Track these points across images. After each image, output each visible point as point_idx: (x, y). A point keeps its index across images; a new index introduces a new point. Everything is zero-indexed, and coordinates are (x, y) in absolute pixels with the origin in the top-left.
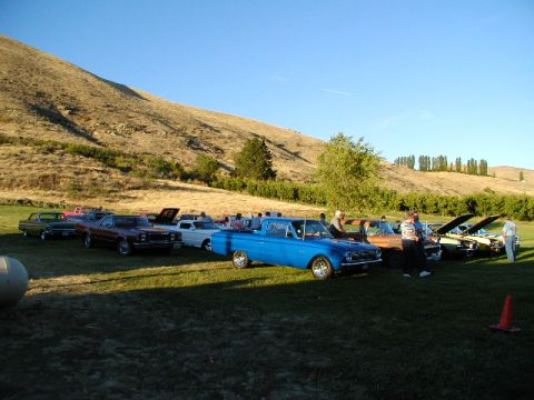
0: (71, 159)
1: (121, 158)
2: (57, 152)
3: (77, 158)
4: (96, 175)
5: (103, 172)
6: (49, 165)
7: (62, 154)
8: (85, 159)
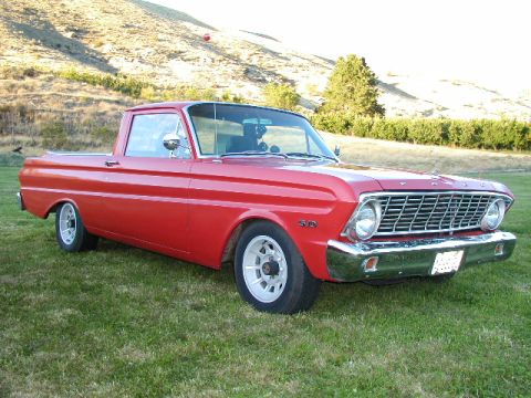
0: (65, 86)
1: (150, 90)
2: (42, 77)
3: (75, 85)
4: (105, 107)
5: (118, 102)
6: (21, 92)
7: (50, 79)
8: (88, 87)
